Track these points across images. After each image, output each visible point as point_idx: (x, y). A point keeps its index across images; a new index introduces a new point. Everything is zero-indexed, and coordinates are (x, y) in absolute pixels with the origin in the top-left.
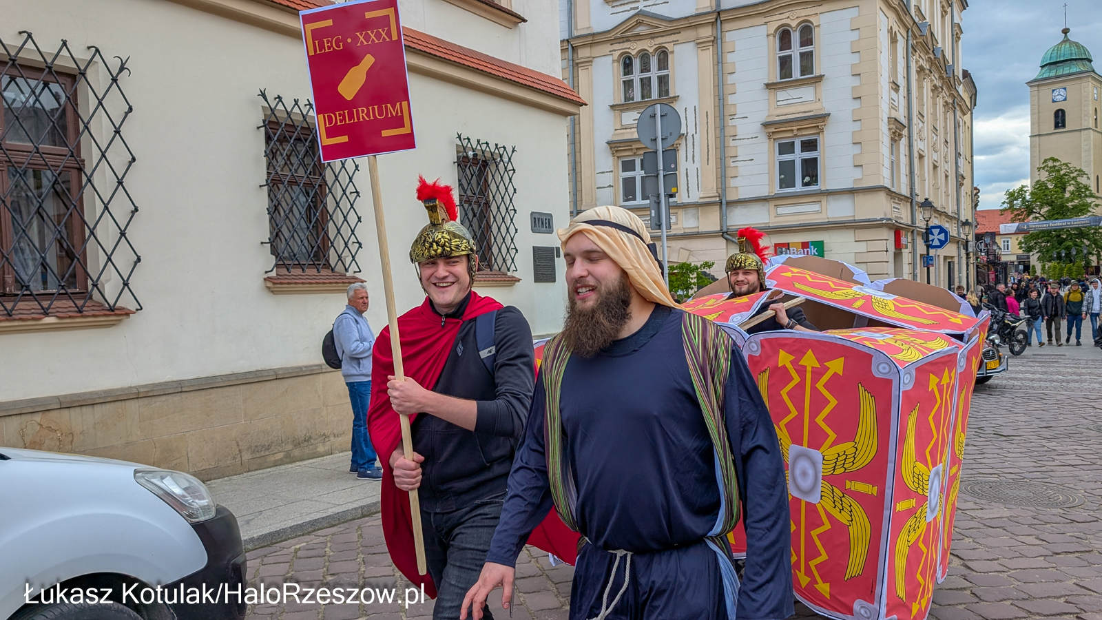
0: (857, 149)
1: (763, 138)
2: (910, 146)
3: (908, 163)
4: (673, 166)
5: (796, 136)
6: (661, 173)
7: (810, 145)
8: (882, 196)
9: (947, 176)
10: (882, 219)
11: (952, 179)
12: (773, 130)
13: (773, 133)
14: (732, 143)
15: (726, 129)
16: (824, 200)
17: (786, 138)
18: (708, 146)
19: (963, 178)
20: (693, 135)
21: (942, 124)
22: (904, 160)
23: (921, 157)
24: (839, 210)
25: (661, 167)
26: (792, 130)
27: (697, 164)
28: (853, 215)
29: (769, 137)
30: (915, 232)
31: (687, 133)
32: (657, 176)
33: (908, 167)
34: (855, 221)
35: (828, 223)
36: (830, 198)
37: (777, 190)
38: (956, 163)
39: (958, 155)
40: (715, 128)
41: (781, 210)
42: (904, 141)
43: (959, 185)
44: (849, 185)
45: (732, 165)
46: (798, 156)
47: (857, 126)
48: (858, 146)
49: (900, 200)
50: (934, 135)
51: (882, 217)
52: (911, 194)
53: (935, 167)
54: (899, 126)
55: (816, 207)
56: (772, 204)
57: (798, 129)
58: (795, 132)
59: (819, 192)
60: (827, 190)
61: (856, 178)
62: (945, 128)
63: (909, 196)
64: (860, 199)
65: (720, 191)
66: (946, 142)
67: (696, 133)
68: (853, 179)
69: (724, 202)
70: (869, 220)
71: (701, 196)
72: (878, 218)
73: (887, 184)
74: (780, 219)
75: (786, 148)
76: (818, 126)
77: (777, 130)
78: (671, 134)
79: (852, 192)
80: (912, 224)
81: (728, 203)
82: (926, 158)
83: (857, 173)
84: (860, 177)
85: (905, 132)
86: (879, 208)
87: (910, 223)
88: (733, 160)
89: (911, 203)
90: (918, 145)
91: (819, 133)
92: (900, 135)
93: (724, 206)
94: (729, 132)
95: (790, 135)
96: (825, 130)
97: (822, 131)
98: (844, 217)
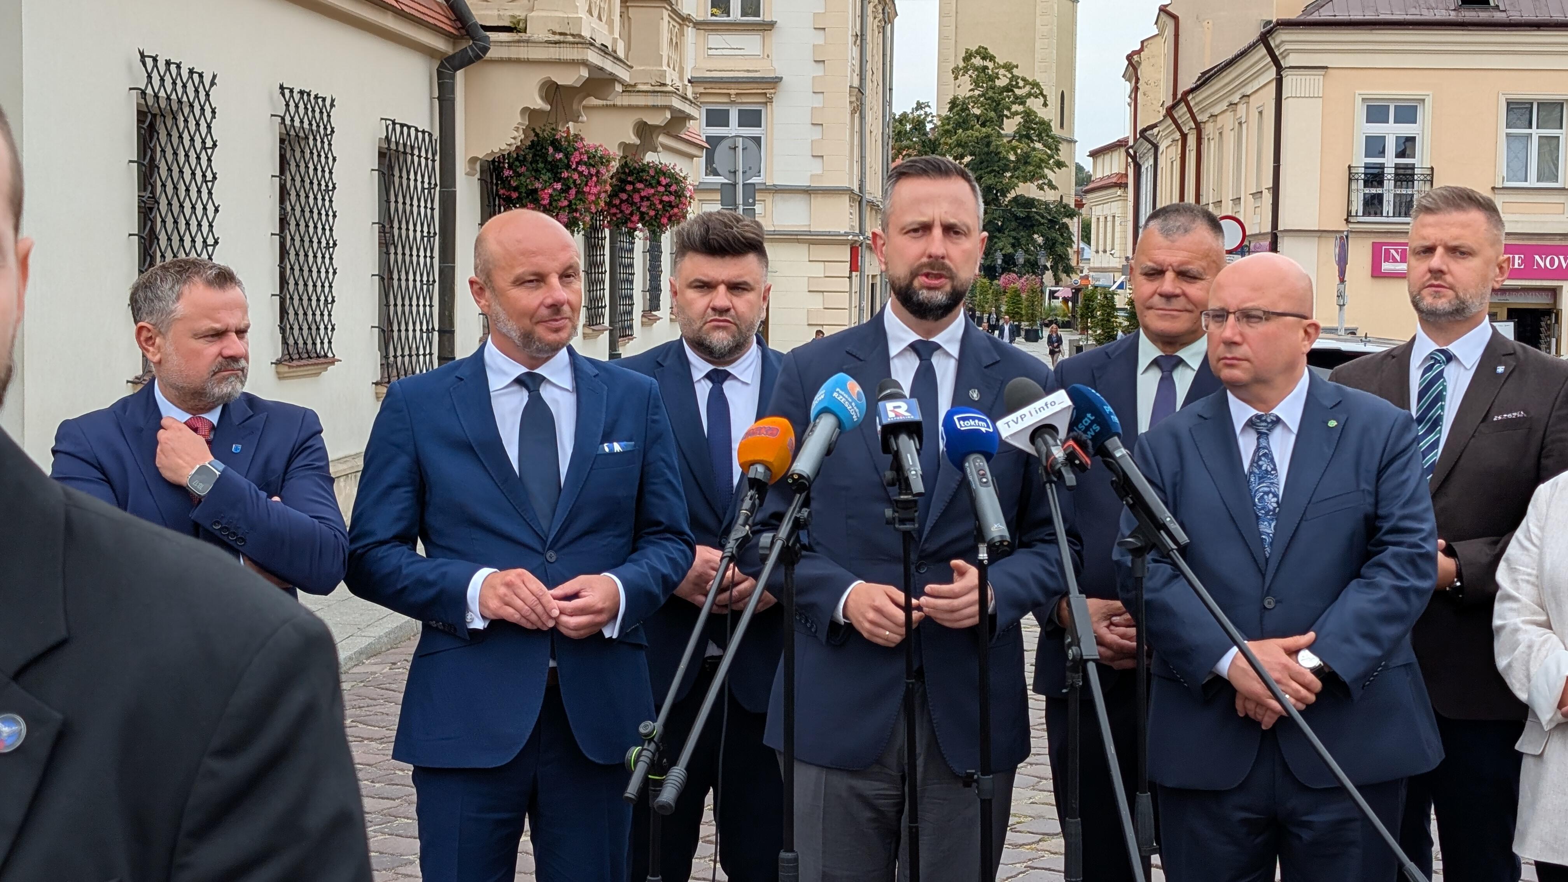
0: (816, 133)
2: (862, 118)
3: (859, 143)
5: (733, 102)
7: (751, 118)
8: (845, 200)
12: (700, 89)
13: (701, 94)
16: (768, 198)
17: (718, 103)
22: (856, 141)
24: (789, 215)
26: (729, 94)
28: (808, 223)
33: (859, 150)
34: (810, 233)
35: (775, 233)
36: (778, 197)
37: (700, 177)
44: (804, 181)
46: (734, 131)
47: (818, 101)
48: (818, 129)
49: (853, 200)
51: (848, 230)
52: (861, 189)
57: (737, 94)
58: (733, 98)
59: (763, 187)
60: (774, 185)
61: (814, 172)
63: (859, 192)
64: (818, 202)
68: (809, 174)
70: (829, 234)
72: (842, 232)
73: (846, 181)
75: (716, 117)
76: (765, 94)
77: (707, 91)
78: (750, 168)
79: (808, 191)
83: (816, 167)
84: (820, 172)
85: (859, 99)
86: (841, 217)
87: (858, 231)
89: (860, 202)
90: (868, 114)
91: (766, 103)
92: (857, 108)
95: (725, 100)
96: (774, 100)
97: (771, 101)
98: (796, 226)
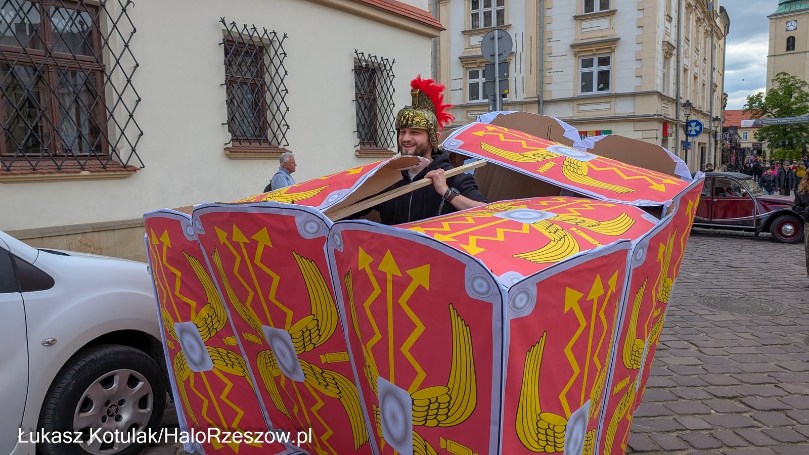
0: (638, 64)
1: (571, 55)
2: (678, 62)
3: (676, 75)
4: (506, 74)
5: (594, 54)
6: (497, 79)
7: (604, 61)
8: (655, 98)
9: (704, 85)
10: (654, 115)
11: (708, 87)
12: (578, 50)
13: (578, 52)
14: (548, 59)
15: (545, 49)
16: (613, 101)
17: (587, 55)
18: (531, 61)
19: (716, 86)
20: (520, 53)
21: (703, 47)
22: (672, 73)
23: (685, 70)
24: (624, 108)
25: (497, 75)
26: (592, 50)
27: (523, 74)
28: (633, 112)
29: (575, 55)
30: (678, 125)
31: (516, 52)
32: (494, 81)
33: (675, 78)
34: (635, 116)
35: (615, 117)
36: (618, 99)
37: (579, 93)
38: (712, 75)
39: (713, 69)
40: (537, 48)
41: (582, 108)
42: (673, 59)
43: (713, 91)
44: (631, 90)
45: (548, 75)
46: (596, 69)
47: (639, 47)
48: (640, 62)
49: (669, 101)
50: (696, 54)
51: (654, 113)
52: (677, 97)
53: (696, 78)
54: (670, 47)
55: (607, 106)
56: (576, 103)
57: (596, 50)
58: (594, 52)
59: (610, 95)
60: (616, 94)
61: (637, 85)
62: (705, 49)
63: (675, 98)
64: (639, 100)
65: (538, 93)
66: (705, 59)
67: (523, 52)
68: (635, 86)
69: (541, 101)
70: (645, 116)
71: (525, 97)
72: (652, 114)
73: (660, 90)
74: (581, 114)
75: (587, 63)
76: (611, 47)
77: (581, 50)
78: (505, 51)
79: (633, 95)
80: (677, 119)
81: (545, 102)
82: (689, 72)
83: (638, 82)
84: (640, 84)
85: (675, 52)
86: (652, 107)
87: (675, 118)
88: (548, 71)
89: (677, 104)
90: (684, 62)
91: (611, 52)
92: (671, 54)
93: (541, 104)
94: (546, 51)
95: (590, 53)
96: (615, 50)
97: (614, 51)
98: (627, 113)
